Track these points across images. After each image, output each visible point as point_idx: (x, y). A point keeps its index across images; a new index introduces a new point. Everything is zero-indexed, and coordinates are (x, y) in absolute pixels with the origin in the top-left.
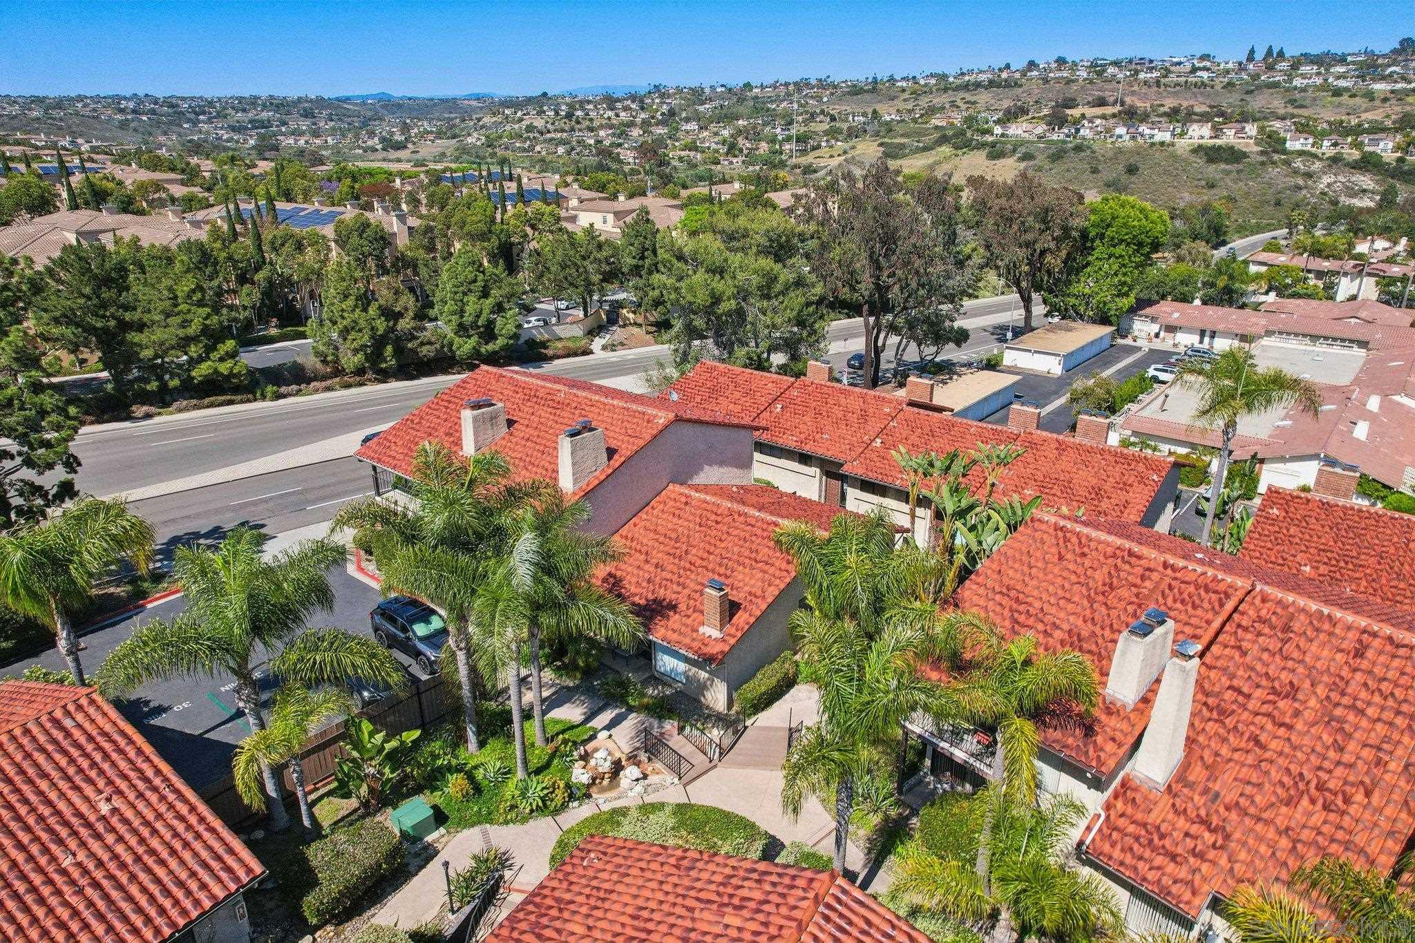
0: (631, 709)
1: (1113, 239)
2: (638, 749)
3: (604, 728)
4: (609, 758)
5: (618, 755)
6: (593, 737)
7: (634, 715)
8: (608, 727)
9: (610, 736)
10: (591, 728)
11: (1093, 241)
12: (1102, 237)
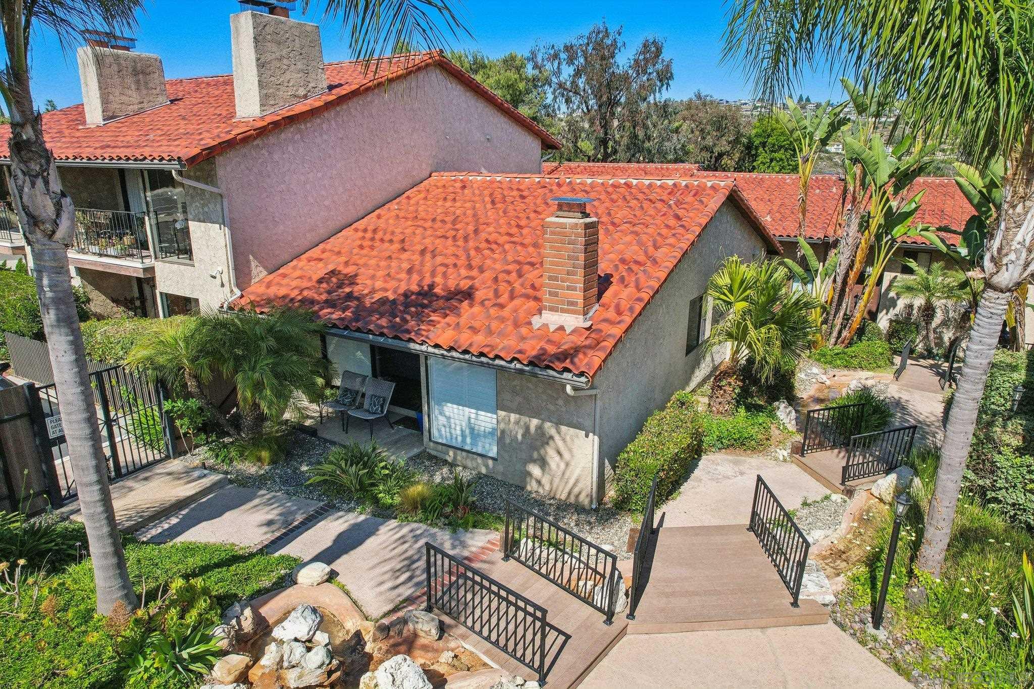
0: (384, 513)
1: (774, 145)
2: (410, 600)
3: (317, 559)
4: (322, 638)
5: (352, 624)
6: (287, 581)
7: (393, 523)
8: (328, 556)
9: (332, 576)
10: (285, 559)
11: (757, 148)
12: (764, 144)
